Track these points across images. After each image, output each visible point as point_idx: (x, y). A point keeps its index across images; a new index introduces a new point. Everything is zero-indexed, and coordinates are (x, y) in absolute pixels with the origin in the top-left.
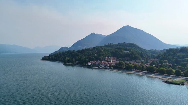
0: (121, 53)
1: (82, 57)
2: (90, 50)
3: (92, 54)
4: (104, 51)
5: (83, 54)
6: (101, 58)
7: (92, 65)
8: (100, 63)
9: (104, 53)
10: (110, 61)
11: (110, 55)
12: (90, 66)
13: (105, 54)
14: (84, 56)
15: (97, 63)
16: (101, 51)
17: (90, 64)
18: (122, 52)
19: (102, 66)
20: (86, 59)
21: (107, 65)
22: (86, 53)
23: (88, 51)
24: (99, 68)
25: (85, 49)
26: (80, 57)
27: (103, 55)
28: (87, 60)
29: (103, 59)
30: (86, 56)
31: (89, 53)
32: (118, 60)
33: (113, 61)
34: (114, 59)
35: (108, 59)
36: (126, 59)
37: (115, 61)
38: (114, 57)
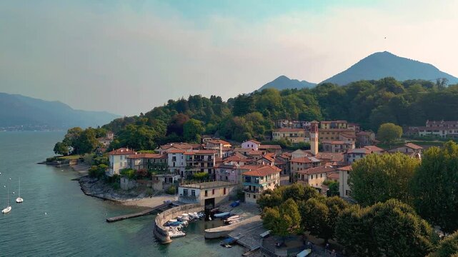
6: (249, 125)
8: (201, 158)
11: (316, 111)
13: (278, 103)
15: (179, 160)
17: (118, 163)
19: (202, 196)
21: (251, 183)
27: (266, 106)
29: (258, 131)
32: (373, 136)
33: (334, 150)
34: (338, 133)
35: (291, 135)
36: (440, 133)
37: (347, 145)
38: (343, 121)
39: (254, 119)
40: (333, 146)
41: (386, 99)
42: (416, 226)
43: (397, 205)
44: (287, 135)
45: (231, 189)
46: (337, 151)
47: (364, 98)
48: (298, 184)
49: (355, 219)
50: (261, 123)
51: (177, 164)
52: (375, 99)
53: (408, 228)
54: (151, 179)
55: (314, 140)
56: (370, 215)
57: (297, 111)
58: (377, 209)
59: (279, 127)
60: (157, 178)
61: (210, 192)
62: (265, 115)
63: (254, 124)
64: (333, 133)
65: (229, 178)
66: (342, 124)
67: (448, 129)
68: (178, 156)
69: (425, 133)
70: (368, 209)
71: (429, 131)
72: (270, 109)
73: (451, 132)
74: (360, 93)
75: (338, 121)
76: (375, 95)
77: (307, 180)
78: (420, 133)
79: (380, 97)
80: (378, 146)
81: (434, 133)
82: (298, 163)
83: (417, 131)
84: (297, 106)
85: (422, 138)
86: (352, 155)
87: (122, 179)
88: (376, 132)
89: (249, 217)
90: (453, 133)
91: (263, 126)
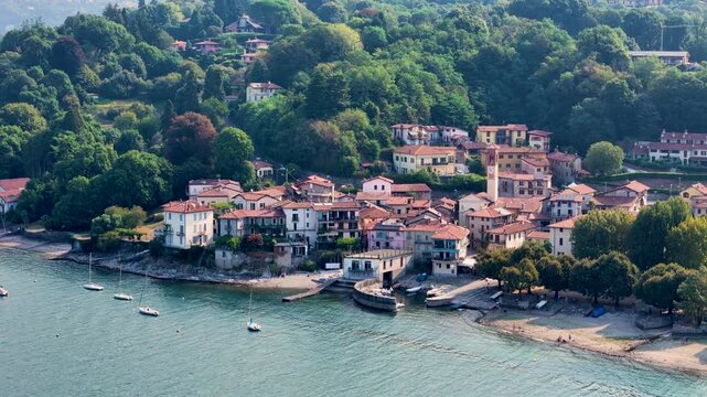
0: (603, 71)
1: (70, 124)
2: (180, 33)
3: (213, 77)
4: (371, 44)
5: (90, 73)
6: (349, 141)
7: (221, 241)
8: (339, 216)
9: (379, 70)
10: (480, 187)
11: (461, 99)
12: (197, 256)
13: (389, 85)
14: (105, 107)
15: (303, 220)
16: (328, 48)
17: (191, 226)
18: (609, 57)
19: (379, 268)
20: (135, 155)
21: (445, 248)
22: (127, 64)
23: (153, 38)
24: (332, 292)
25: (111, 13)
26: (40, 123)
27: (368, 93)
28: (147, 172)
29: (368, 154)
30: (125, 107)
31: (168, 67)
32: (578, 162)
33: (517, 191)
34: (519, 157)
35: (435, 161)
36: (681, 156)
37: (540, 182)
38: (520, 127)
39: (353, 125)
40: (516, 184)
41: (599, 82)
42: (629, 269)
43: (617, 255)
44: (428, 161)
45: (409, 258)
46: (522, 192)
47: (556, 74)
48: (492, 248)
49: (586, 268)
50: (370, 135)
51: (300, 225)
52: (577, 79)
53: (623, 270)
54: (272, 250)
55: (492, 177)
56: (597, 264)
57: (427, 102)
58: (602, 260)
59: (402, 143)
60: (283, 247)
61: (388, 264)
62: (371, 114)
63: (357, 138)
64: (510, 157)
65: (393, 244)
66: (517, 132)
67: (691, 149)
68: (301, 213)
69: (658, 155)
70: (594, 261)
71: (663, 151)
72: (375, 97)
73: (696, 153)
74: (547, 61)
75: (510, 126)
76: (577, 71)
77: (504, 243)
78: (651, 154)
79: (585, 75)
80: (587, 181)
81: (672, 155)
82: (483, 218)
83: (646, 150)
84: (426, 91)
85: (655, 165)
86: (556, 204)
87: (218, 254)
88: (582, 154)
89: (452, 289)
90: (699, 155)
91: (375, 142)
